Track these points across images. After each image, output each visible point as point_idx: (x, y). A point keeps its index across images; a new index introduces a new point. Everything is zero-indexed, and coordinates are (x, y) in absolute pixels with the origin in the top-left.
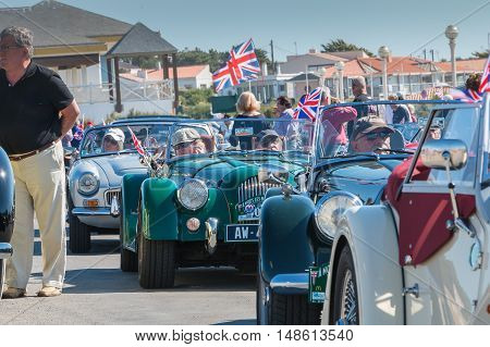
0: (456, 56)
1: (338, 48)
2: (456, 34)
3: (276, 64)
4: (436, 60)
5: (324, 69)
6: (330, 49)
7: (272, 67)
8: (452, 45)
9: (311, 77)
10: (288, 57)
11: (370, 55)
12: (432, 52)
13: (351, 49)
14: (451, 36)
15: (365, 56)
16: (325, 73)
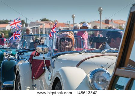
0: (74, 23)
1: (44, 20)
2: (74, 17)
3: (28, 24)
4: (71, 24)
5: (40, 26)
6: (42, 20)
7: (26, 25)
8: (73, 20)
9: (37, 28)
10: (31, 22)
11: (53, 22)
12: (69, 22)
13: (48, 20)
14: (73, 17)
15: (51, 22)
16: (40, 27)
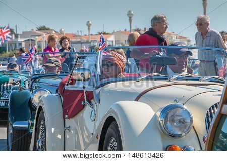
0: (90, 33)
1: (42, 29)
2: (91, 25)
3: (18, 35)
4: (83, 35)
5: (37, 37)
6: (40, 29)
7: (16, 36)
8: (89, 29)
9: (32, 40)
10: (23, 32)
11: (56, 32)
12: (81, 31)
13: (48, 29)
14: (89, 25)
15: (54, 32)
16: (38, 39)
